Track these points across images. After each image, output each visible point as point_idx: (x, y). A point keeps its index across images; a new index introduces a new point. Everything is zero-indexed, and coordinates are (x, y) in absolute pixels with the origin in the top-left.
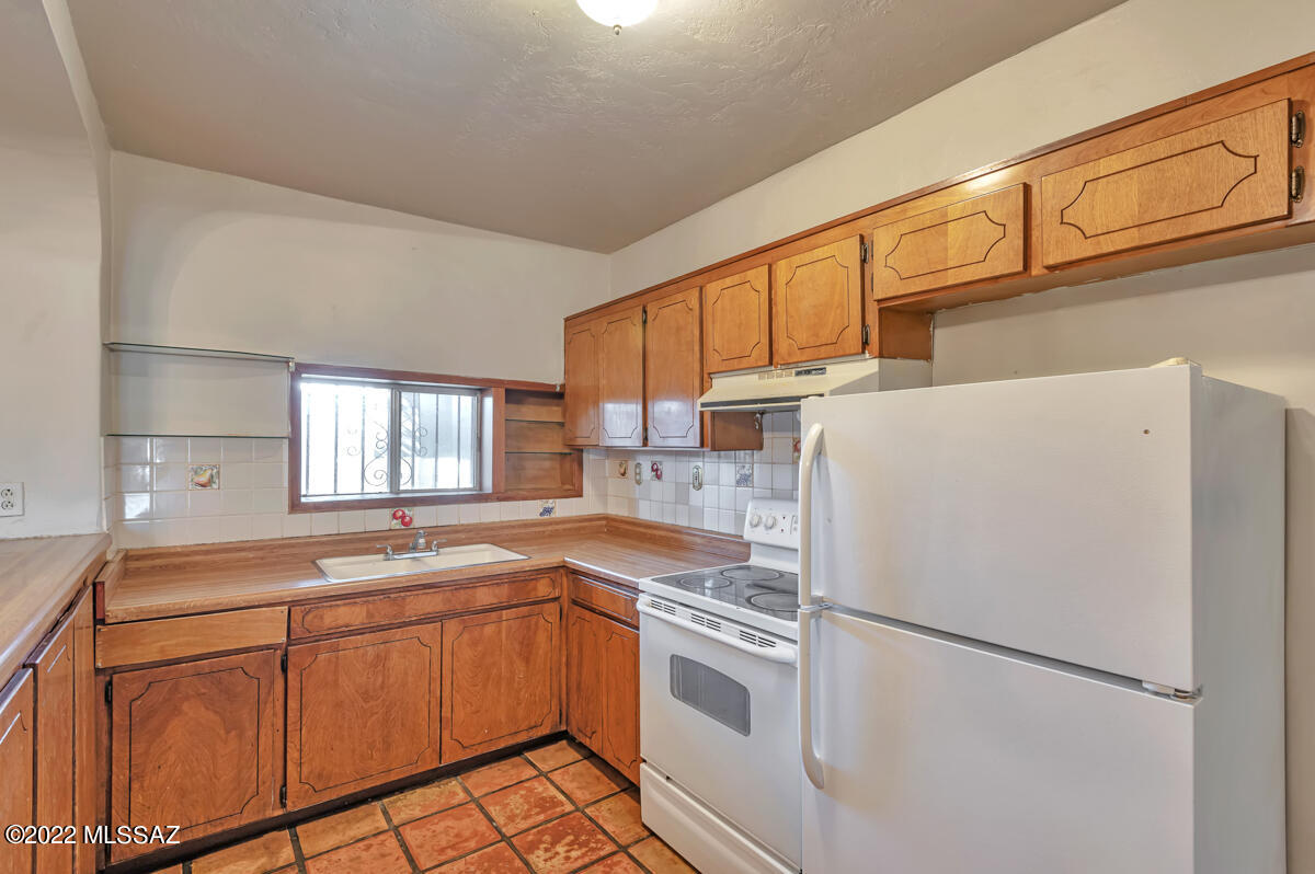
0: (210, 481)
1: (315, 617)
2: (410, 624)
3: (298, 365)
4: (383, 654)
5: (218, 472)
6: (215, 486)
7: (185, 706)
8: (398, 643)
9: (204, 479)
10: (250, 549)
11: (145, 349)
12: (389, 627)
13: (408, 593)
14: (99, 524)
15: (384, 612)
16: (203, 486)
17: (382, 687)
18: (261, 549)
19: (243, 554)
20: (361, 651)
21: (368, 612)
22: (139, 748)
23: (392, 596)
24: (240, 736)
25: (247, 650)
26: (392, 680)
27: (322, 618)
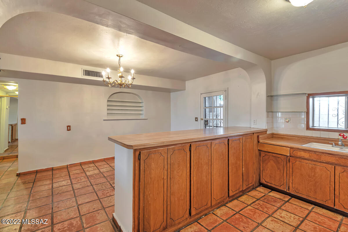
0: (289, 121)
1: (296, 152)
2: (323, 163)
3: (308, 94)
4: (314, 168)
5: (290, 120)
6: (289, 122)
7: (271, 161)
8: (319, 166)
9: (287, 121)
10: (296, 137)
11: (277, 96)
12: (317, 161)
13: (322, 154)
14: (266, 127)
15: (314, 157)
16: (287, 122)
17: (314, 176)
18: (298, 137)
19: (295, 138)
20: (308, 164)
21: (309, 155)
22: (264, 165)
23: (317, 153)
24: (280, 171)
25: (282, 155)
26: (317, 175)
27: (297, 153)
